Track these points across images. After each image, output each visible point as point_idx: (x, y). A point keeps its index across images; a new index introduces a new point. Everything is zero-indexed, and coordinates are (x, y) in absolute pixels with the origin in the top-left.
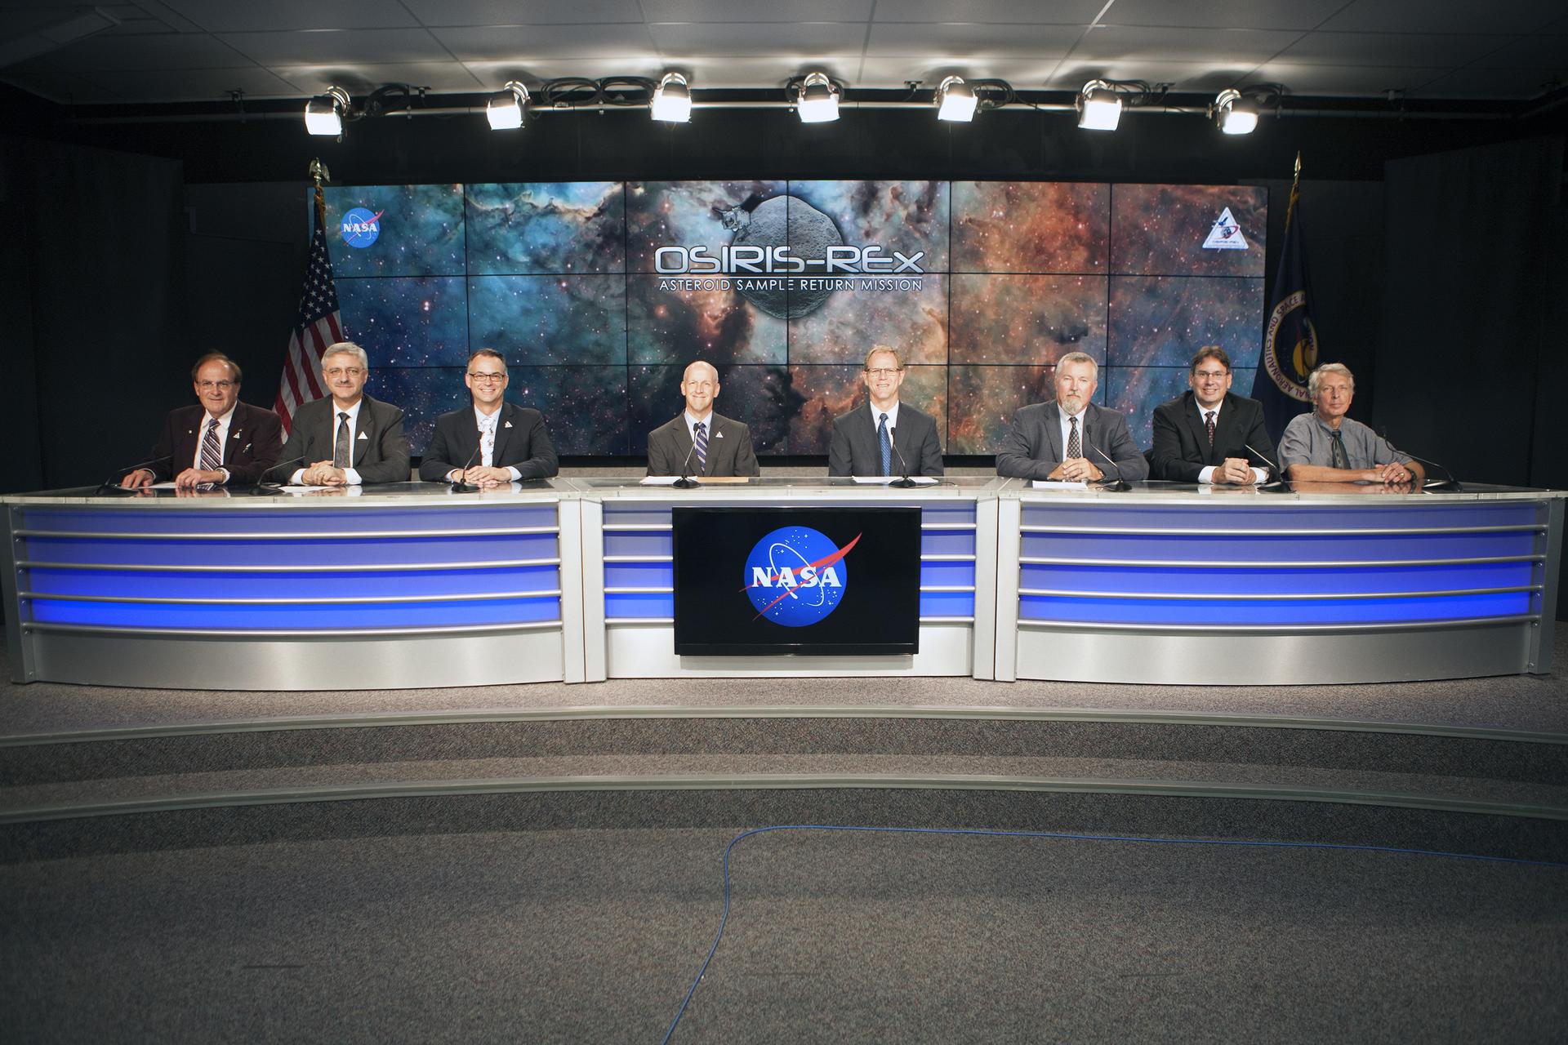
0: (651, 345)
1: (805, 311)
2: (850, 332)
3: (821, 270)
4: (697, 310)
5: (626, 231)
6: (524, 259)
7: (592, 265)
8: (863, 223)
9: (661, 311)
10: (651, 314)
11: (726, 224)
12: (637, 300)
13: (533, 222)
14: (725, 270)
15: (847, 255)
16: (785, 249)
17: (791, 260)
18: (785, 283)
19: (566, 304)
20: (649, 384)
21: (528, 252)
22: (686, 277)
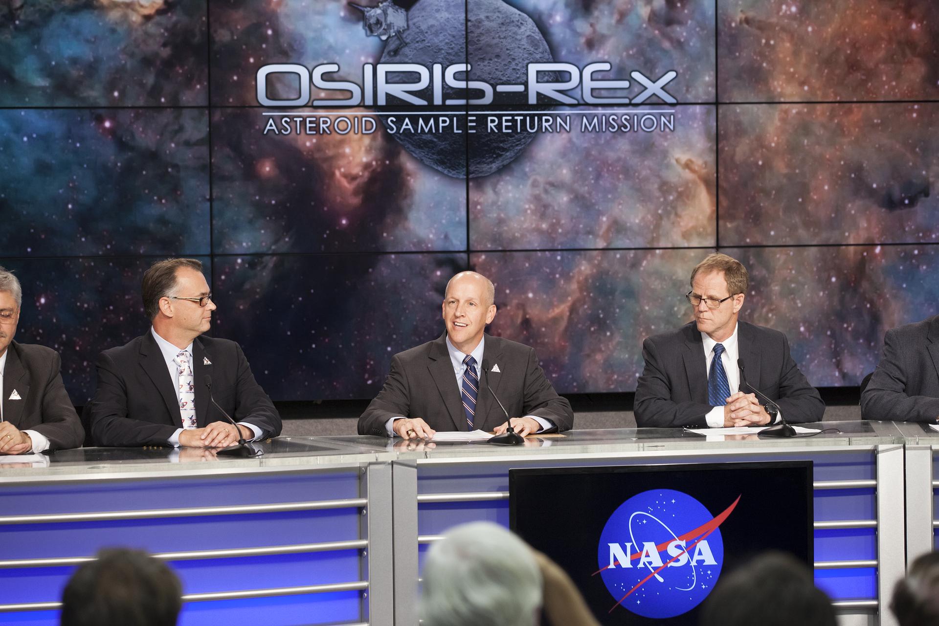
0: (251, 222)
1: (494, 166)
2: (564, 198)
3: (518, 101)
4: (325, 166)
5: (209, 38)
6: (40, 82)
7: (155, 91)
8: (583, 26)
9: (267, 168)
10: (250, 173)
11: (370, 29)
12: (227, 150)
13: (55, 23)
14: (369, 101)
15: (560, 77)
16: (462, 67)
17: (473, 85)
18: (463, 122)
19: (110, 155)
20: (247, 286)
21: (47, 71)
22: (306, 113)
